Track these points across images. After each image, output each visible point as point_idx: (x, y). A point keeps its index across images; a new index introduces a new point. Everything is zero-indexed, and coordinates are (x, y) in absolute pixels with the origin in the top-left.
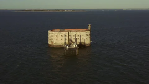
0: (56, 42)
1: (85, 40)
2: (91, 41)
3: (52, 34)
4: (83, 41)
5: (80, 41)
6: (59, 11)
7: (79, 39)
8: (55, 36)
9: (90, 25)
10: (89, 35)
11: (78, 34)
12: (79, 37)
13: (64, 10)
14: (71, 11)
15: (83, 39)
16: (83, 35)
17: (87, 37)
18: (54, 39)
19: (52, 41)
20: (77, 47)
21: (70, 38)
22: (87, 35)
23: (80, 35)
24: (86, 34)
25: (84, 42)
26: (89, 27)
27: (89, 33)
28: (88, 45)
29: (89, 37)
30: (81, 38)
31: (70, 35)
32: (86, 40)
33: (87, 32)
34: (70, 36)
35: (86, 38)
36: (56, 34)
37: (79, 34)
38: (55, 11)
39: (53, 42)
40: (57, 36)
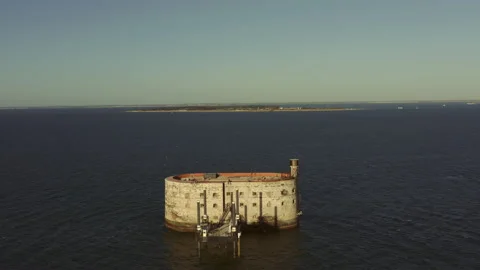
0: (186, 214)
1: (276, 208)
2: (301, 213)
3: (175, 190)
4: (268, 212)
5: (261, 213)
6: (262, 110)
7: (258, 204)
8: (183, 196)
9: (294, 161)
10: (290, 192)
11: (253, 190)
12: (257, 201)
13: (277, 107)
14: (299, 109)
15: (269, 205)
16: (269, 194)
17: (285, 199)
18: (178, 204)
19: (175, 210)
20: (236, 233)
21: (228, 201)
22: (284, 193)
23: (261, 194)
24: (281, 188)
25: (273, 215)
26: (294, 168)
27: (289, 186)
28: (286, 224)
29: (290, 200)
30: (264, 204)
31: (228, 194)
32: (279, 210)
33: (283, 182)
34: (229, 196)
35: (279, 204)
36: (185, 190)
37: (257, 191)
38: (250, 110)
39: (175, 215)
40: (187, 196)
